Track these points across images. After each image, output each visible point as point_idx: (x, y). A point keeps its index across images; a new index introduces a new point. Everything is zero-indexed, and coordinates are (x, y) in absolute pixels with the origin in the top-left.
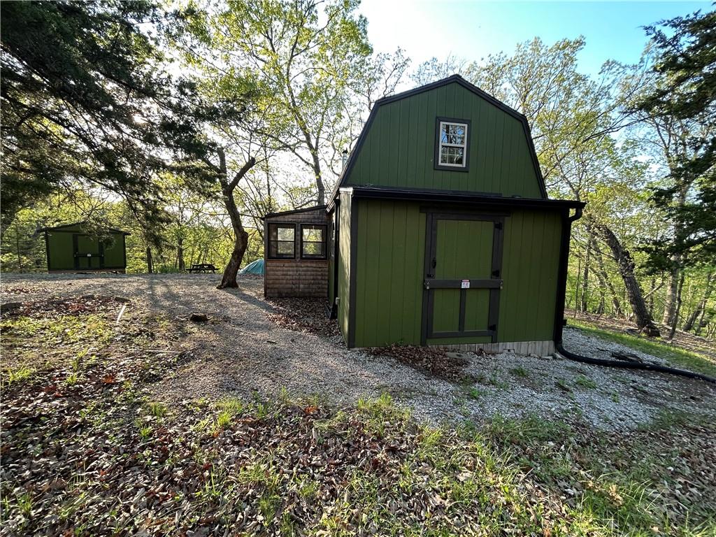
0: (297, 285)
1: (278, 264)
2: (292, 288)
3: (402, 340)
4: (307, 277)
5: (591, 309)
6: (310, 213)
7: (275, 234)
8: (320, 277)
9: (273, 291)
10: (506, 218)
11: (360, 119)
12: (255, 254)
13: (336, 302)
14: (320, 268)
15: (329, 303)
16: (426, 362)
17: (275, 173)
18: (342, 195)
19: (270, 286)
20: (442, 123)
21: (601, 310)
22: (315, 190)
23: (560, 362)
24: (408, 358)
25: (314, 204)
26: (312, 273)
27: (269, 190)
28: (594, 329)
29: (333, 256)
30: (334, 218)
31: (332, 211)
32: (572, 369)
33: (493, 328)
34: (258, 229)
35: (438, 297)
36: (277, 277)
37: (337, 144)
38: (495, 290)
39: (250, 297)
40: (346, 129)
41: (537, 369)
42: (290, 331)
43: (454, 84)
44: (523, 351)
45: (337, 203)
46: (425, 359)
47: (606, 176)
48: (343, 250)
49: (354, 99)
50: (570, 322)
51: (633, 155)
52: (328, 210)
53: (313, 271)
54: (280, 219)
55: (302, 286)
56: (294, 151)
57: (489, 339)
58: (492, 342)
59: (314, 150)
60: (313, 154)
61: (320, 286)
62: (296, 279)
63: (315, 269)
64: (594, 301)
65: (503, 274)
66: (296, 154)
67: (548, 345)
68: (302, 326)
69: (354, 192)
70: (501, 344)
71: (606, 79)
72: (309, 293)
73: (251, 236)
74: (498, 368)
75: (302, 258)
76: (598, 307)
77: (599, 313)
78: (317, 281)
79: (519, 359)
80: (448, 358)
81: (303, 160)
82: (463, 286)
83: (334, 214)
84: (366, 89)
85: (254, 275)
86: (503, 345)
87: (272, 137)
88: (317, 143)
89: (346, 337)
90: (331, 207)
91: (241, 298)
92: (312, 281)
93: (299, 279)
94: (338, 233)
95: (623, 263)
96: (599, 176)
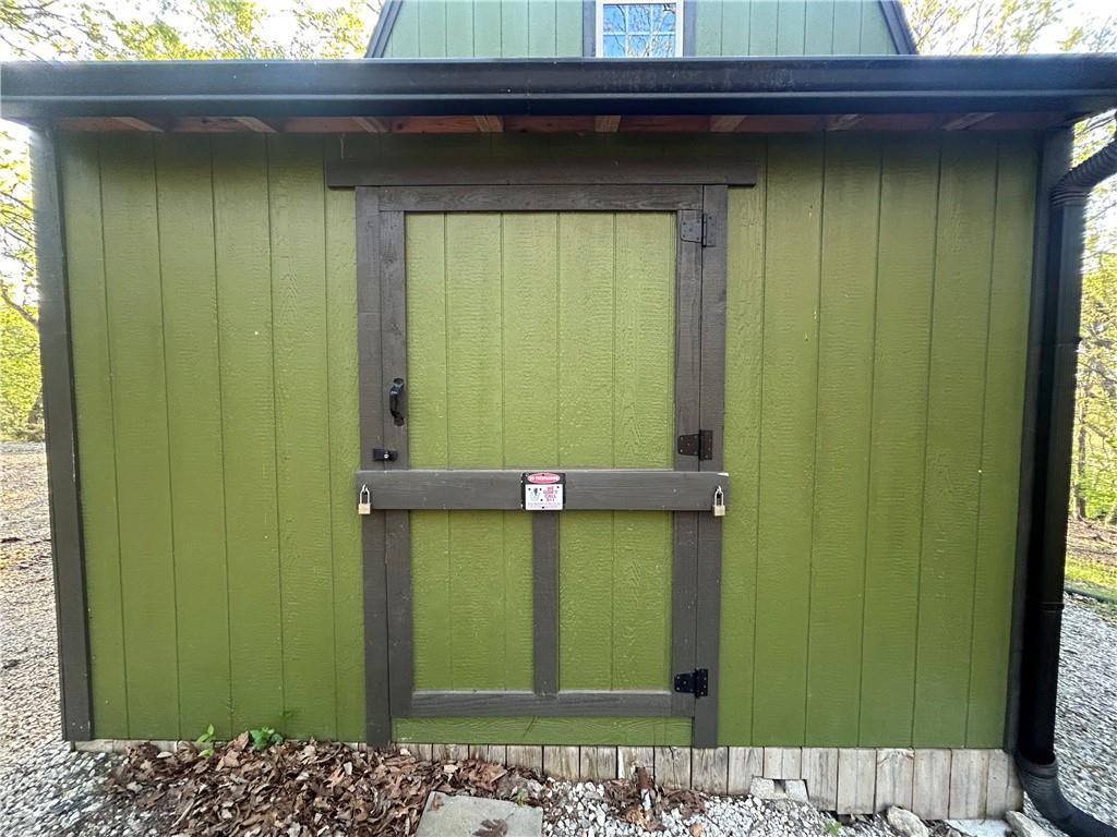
10: (734, 194)
33: (693, 684)
38: (692, 521)
57: (682, 728)
58: (695, 744)
65: (733, 447)
67: (982, 768)
70: (737, 753)
82: (534, 501)
86: (748, 758)
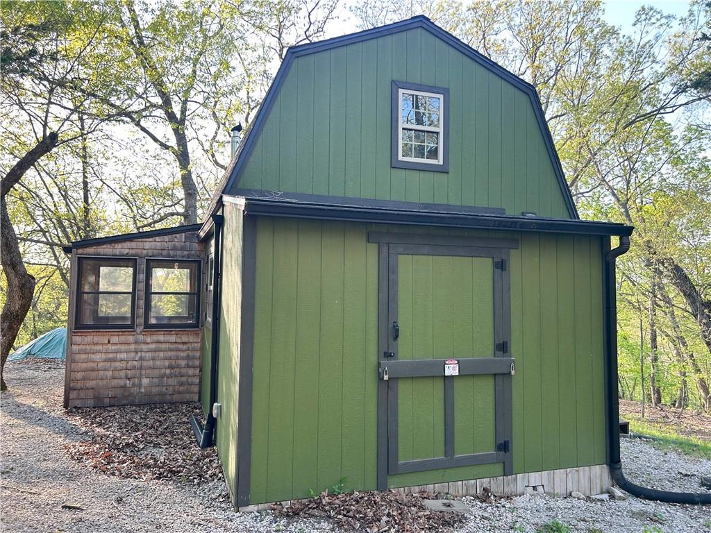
0: (136, 381)
1: (96, 339)
2: (124, 387)
3: (341, 482)
4: (158, 363)
5: (668, 399)
6: (166, 238)
7: (92, 279)
8: (183, 363)
9: (82, 394)
10: (513, 251)
11: (265, 72)
12: (51, 316)
13: (215, 412)
14: (184, 343)
15: (202, 414)
16: (387, 522)
17: (100, 161)
18: (227, 210)
19: (79, 385)
20: (401, 91)
21: (682, 402)
22: (180, 193)
23: (621, 503)
24: (355, 517)
25: (175, 222)
26: (169, 354)
27: (86, 191)
28: (674, 436)
29: (210, 319)
30: (213, 249)
31: (208, 236)
32: (641, 515)
33: (504, 447)
34: (59, 268)
35: (406, 394)
36: (92, 365)
37: (221, 115)
38: (502, 377)
39: (32, 410)
40: (239, 90)
41: (584, 520)
42: (115, 479)
43: (419, 30)
44: (559, 489)
45: (219, 221)
46: (385, 519)
47: (664, 180)
48: (228, 311)
49: (252, 39)
50: (634, 427)
51: (701, 149)
52: (202, 234)
53: (170, 350)
54: (106, 250)
55: (145, 381)
56: (138, 124)
57: (499, 468)
58: (504, 475)
59: (178, 123)
60: (176, 131)
61: (184, 379)
62: (134, 368)
63: (172, 346)
64: (671, 385)
65: (514, 347)
66: (143, 129)
67: (600, 473)
68: (141, 466)
69: (247, 206)
70: (520, 476)
71: (644, 35)
72: (163, 395)
73: (43, 281)
74: (518, 525)
75: (147, 326)
76: (678, 396)
77: (680, 406)
78: (177, 370)
79: (552, 503)
80: (427, 513)
81: (155, 140)
82: (448, 372)
83: (213, 242)
84: (274, 23)
85: (46, 361)
86: (523, 479)
87: (95, 96)
88: (183, 111)
89: (233, 483)
90: (206, 228)
91: (11, 414)
92: (168, 371)
93: (141, 368)
94: (218, 276)
95: (704, 321)
96: (655, 180)
